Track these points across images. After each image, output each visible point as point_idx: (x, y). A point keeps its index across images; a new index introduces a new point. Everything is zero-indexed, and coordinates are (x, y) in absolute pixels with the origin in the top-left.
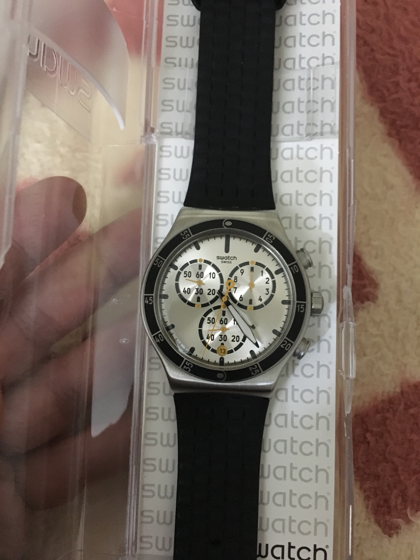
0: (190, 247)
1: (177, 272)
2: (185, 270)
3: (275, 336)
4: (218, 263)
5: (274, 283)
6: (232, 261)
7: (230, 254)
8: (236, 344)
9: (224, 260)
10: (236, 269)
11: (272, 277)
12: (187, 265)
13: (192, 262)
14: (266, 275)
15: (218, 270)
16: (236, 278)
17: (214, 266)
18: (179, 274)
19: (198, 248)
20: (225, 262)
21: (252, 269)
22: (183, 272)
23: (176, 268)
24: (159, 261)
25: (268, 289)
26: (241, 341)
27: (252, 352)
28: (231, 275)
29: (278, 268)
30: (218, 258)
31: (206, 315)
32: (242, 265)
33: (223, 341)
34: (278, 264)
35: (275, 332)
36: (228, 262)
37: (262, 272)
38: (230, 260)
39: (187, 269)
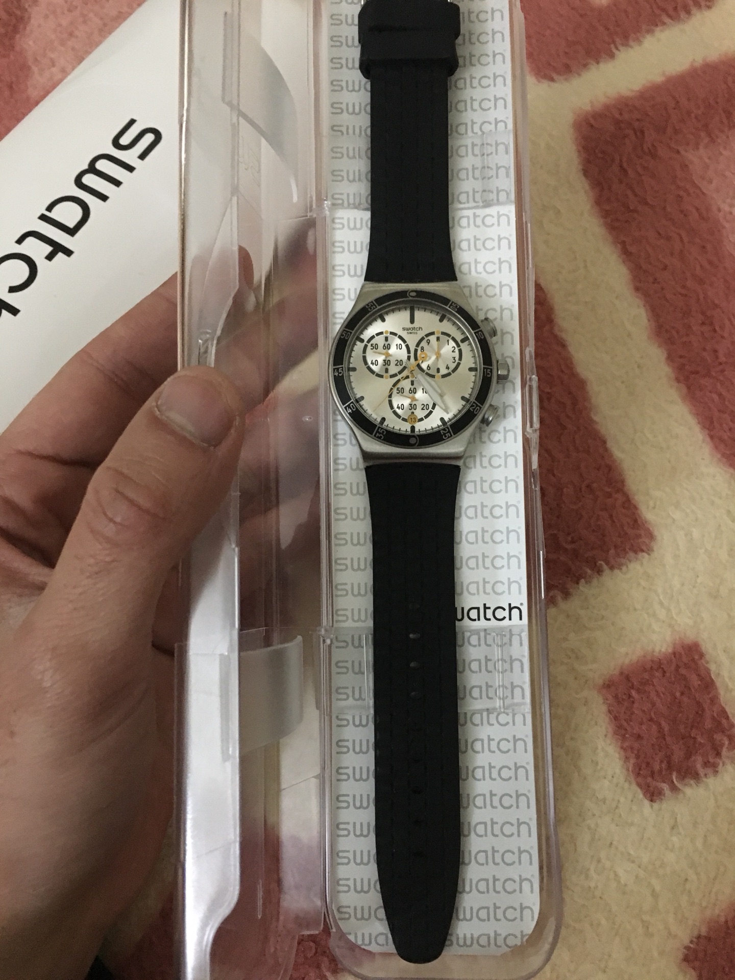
0: (375, 320)
1: (363, 344)
4: (404, 334)
5: (460, 351)
6: (418, 332)
7: (416, 325)
9: (410, 331)
10: (422, 339)
11: (458, 346)
12: (373, 337)
13: (378, 334)
14: (452, 344)
15: (404, 341)
16: (422, 348)
17: (400, 337)
18: (366, 346)
19: (383, 320)
20: (411, 333)
21: (438, 339)
23: (362, 341)
24: (346, 334)
25: (454, 358)
26: (430, 409)
27: (442, 419)
28: (418, 345)
29: (463, 337)
30: (404, 329)
31: (394, 385)
32: (427, 335)
33: (413, 410)
34: (463, 333)
35: (463, 398)
36: (414, 333)
37: (448, 341)
38: (416, 331)
39: (373, 342)
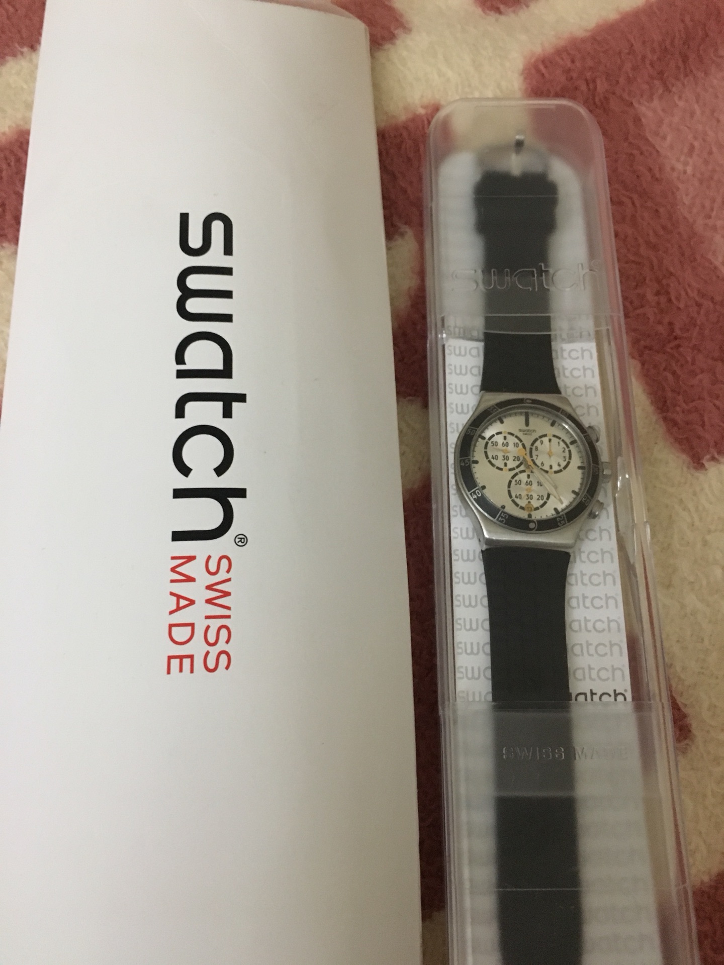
0: (495, 421)
1: (485, 441)
2: (492, 440)
3: (574, 496)
4: (520, 435)
5: (570, 451)
6: (533, 433)
7: (531, 427)
8: (541, 502)
9: (525, 433)
10: (536, 440)
11: (568, 447)
12: (493, 436)
13: (498, 434)
14: (562, 444)
15: (521, 441)
16: (537, 449)
17: (517, 437)
18: (487, 443)
19: (502, 422)
20: (526, 434)
21: (550, 440)
22: (490, 442)
23: (484, 438)
24: (471, 431)
25: (565, 457)
26: (545, 499)
27: (556, 509)
28: (532, 444)
29: (572, 440)
30: (520, 430)
31: (513, 477)
32: (541, 437)
33: (529, 500)
34: (572, 436)
35: (574, 492)
36: (529, 434)
37: (559, 443)
38: (530, 433)
39: (493, 439)
